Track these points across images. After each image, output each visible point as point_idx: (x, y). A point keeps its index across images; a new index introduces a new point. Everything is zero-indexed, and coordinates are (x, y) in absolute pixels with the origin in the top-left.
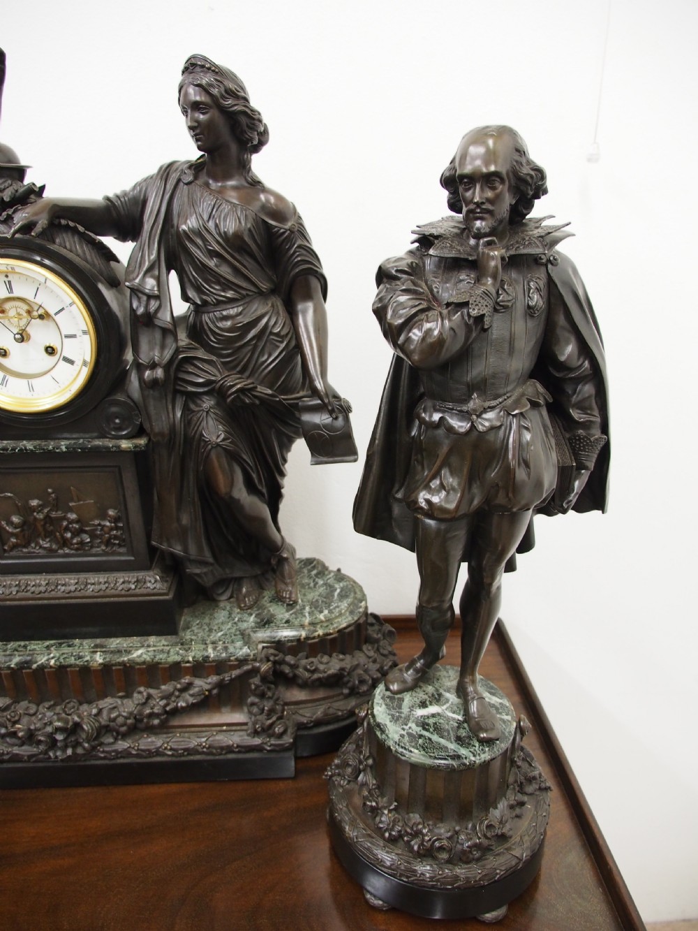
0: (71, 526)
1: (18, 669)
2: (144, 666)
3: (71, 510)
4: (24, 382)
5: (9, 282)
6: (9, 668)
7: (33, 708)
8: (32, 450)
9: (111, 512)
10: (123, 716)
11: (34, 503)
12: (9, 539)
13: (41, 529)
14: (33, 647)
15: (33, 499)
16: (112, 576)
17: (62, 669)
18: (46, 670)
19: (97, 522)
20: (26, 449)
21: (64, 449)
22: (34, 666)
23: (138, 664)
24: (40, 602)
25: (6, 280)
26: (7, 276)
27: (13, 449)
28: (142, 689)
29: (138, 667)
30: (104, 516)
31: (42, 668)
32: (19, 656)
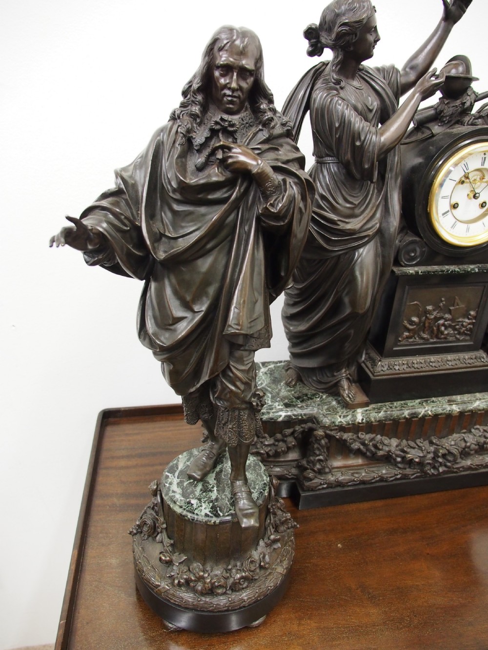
0: (446, 323)
1: (410, 419)
2: (483, 412)
3: (450, 312)
4: (465, 226)
5: (485, 158)
6: (405, 418)
7: (412, 444)
8: (458, 272)
9: (472, 313)
10: (474, 444)
11: (430, 308)
12: (403, 334)
13: (427, 325)
14: (411, 404)
15: (429, 305)
16: (461, 355)
17: (436, 416)
18: (426, 418)
19: (460, 320)
20: (455, 271)
21: (477, 270)
22: (420, 416)
23: (480, 410)
24: (422, 374)
25: (484, 156)
26: (485, 154)
27: (448, 271)
28: (478, 426)
29: (479, 412)
30: (466, 315)
31: (424, 416)
32: (407, 410)
